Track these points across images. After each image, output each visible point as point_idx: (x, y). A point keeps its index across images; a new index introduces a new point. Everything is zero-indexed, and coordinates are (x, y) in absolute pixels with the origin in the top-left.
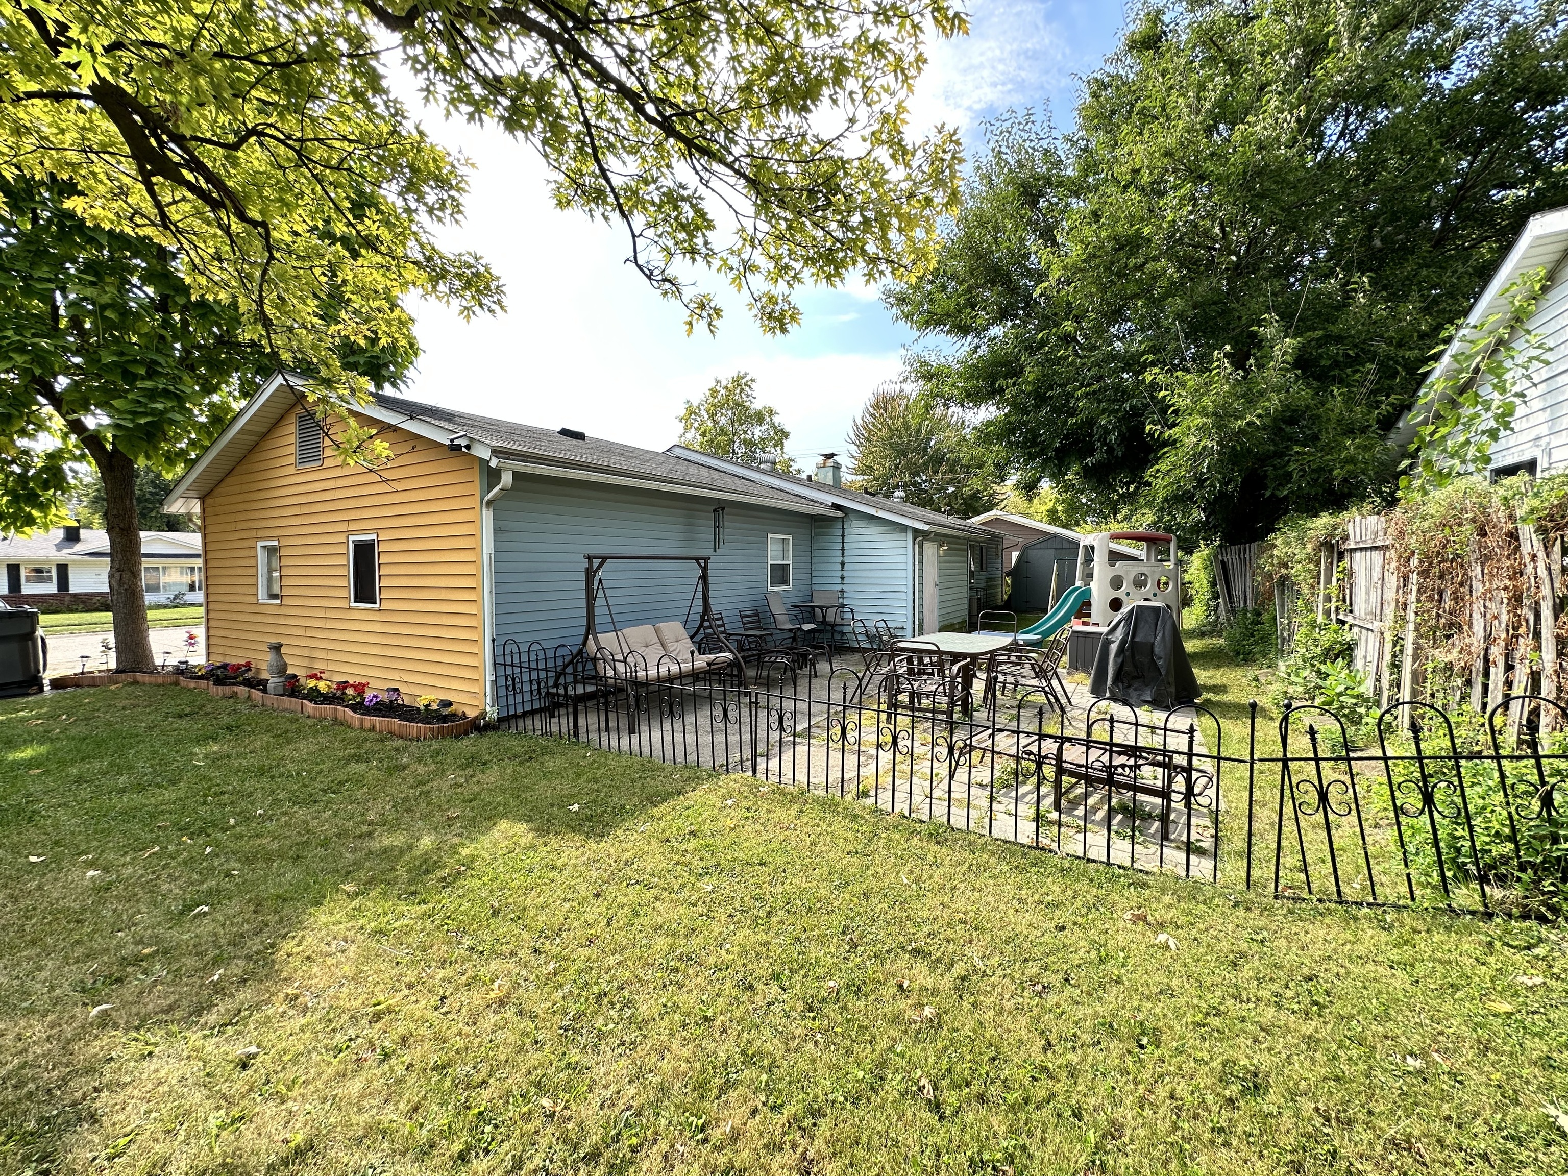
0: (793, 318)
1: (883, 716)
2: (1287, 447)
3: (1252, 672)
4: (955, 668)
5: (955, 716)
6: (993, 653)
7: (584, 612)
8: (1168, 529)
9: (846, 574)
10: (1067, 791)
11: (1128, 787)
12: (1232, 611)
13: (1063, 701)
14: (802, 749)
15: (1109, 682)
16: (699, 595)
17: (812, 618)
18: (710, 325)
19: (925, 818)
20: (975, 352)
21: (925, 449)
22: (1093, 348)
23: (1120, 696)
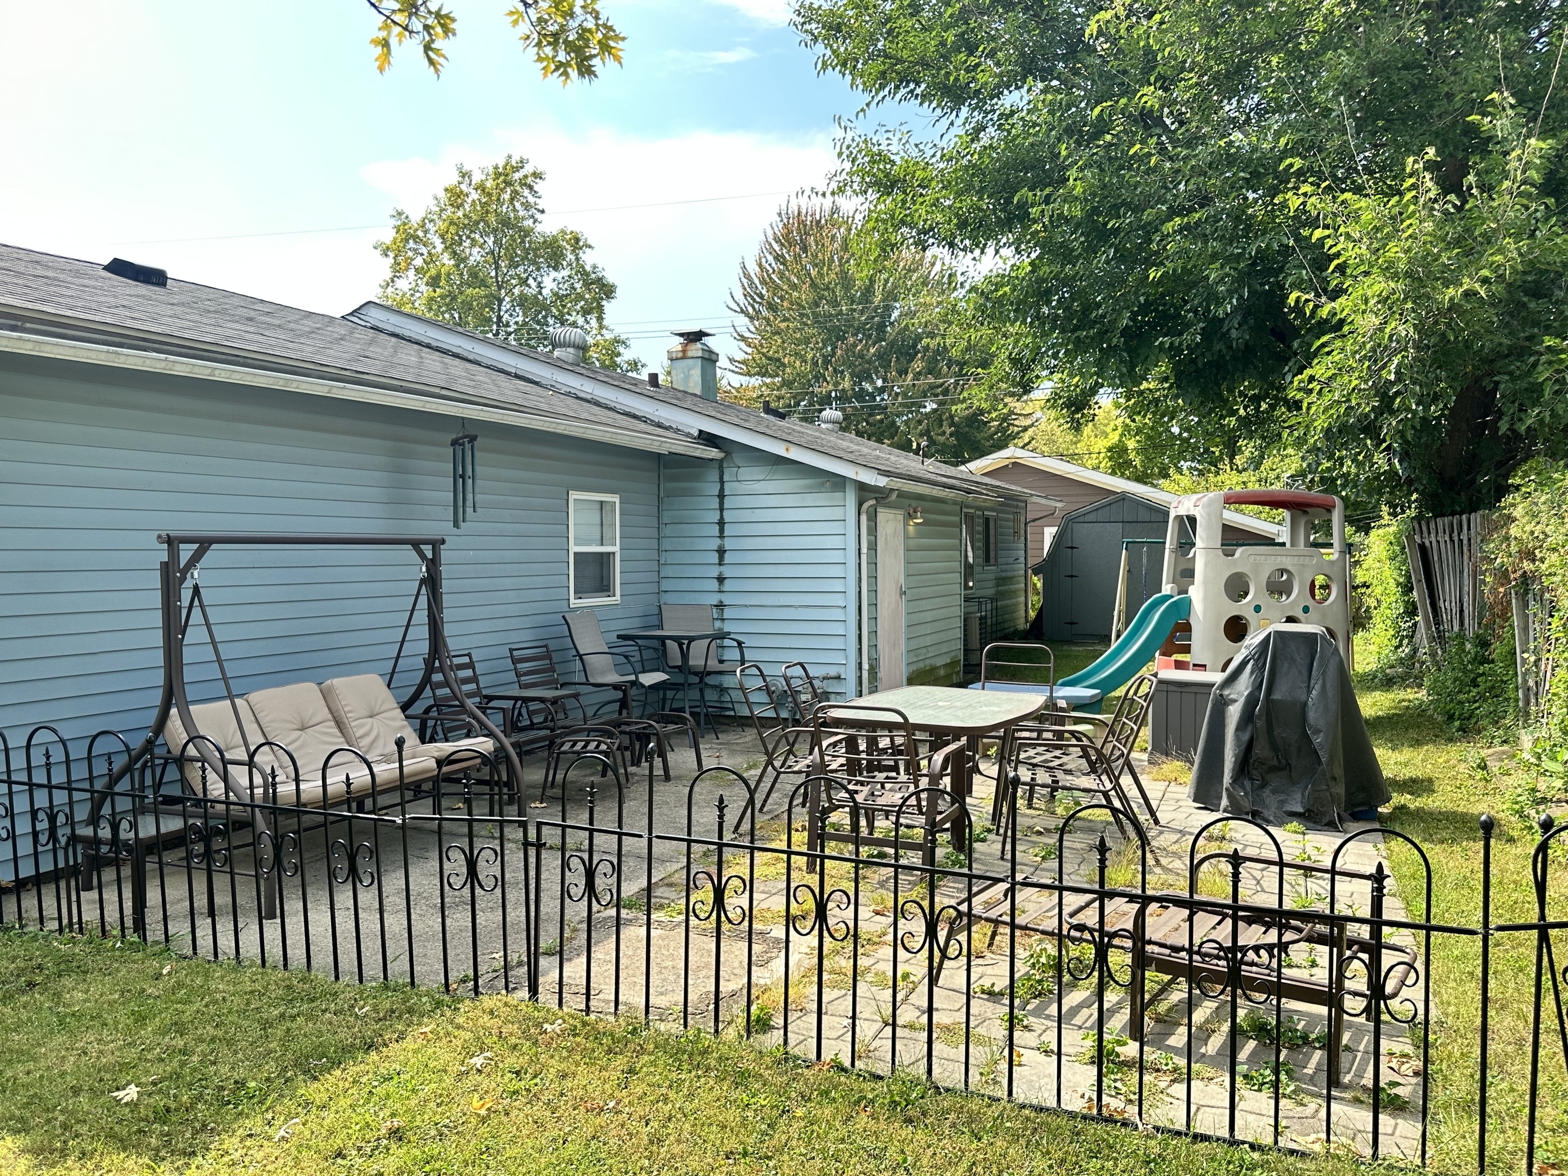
0: (605, 47)
1: (800, 862)
2: (1530, 338)
3: (1474, 752)
4: (939, 758)
5: (940, 853)
6: (1010, 726)
7: (159, 658)
8: (1329, 484)
9: (727, 572)
10: (1152, 1001)
11: (1265, 987)
12: (1439, 638)
13: (1143, 817)
14: (634, 934)
15: (1227, 779)
16: (422, 616)
17: (660, 661)
18: (427, 48)
19: (883, 1069)
20: (975, 138)
21: (881, 327)
22: (1192, 142)
23: (1247, 805)
